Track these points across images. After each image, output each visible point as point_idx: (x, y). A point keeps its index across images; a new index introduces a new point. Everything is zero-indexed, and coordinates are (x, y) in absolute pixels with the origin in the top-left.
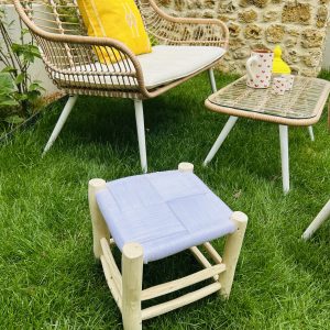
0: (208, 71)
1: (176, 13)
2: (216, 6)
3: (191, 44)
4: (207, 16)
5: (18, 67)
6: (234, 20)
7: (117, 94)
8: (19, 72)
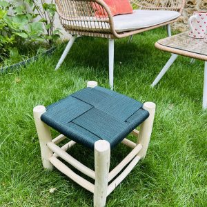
0: (167, 25)
5: (48, 20)
7: (98, 35)
8: (49, 22)
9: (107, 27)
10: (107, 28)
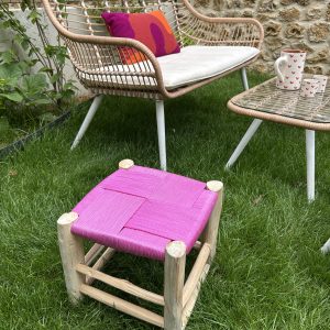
1: (214, 13)
2: (256, 5)
3: (228, 44)
4: (246, 15)
5: (54, 67)
6: (274, 19)
7: (139, 94)
8: (55, 72)
9: (152, 82)
10: (153, 84)
